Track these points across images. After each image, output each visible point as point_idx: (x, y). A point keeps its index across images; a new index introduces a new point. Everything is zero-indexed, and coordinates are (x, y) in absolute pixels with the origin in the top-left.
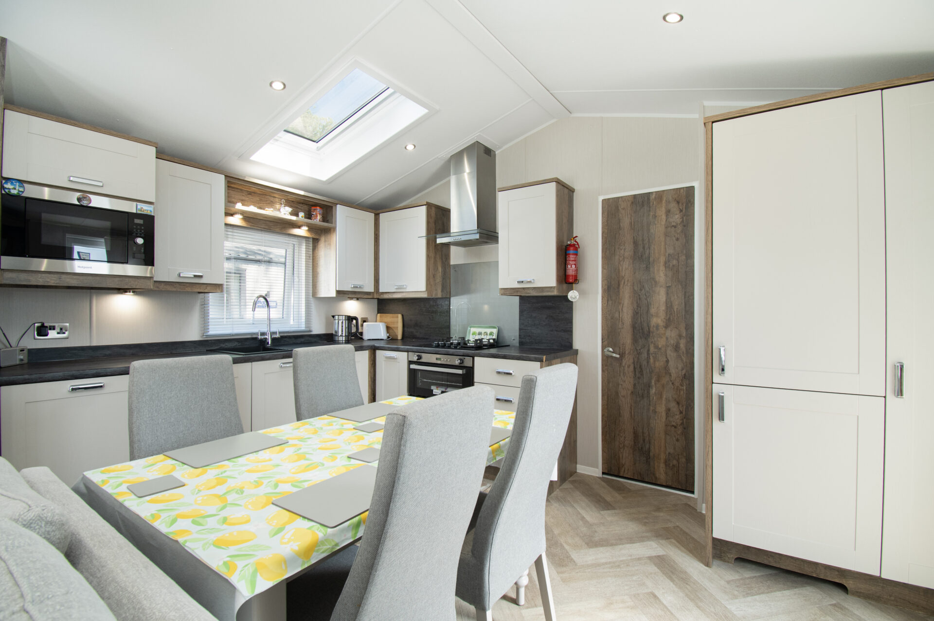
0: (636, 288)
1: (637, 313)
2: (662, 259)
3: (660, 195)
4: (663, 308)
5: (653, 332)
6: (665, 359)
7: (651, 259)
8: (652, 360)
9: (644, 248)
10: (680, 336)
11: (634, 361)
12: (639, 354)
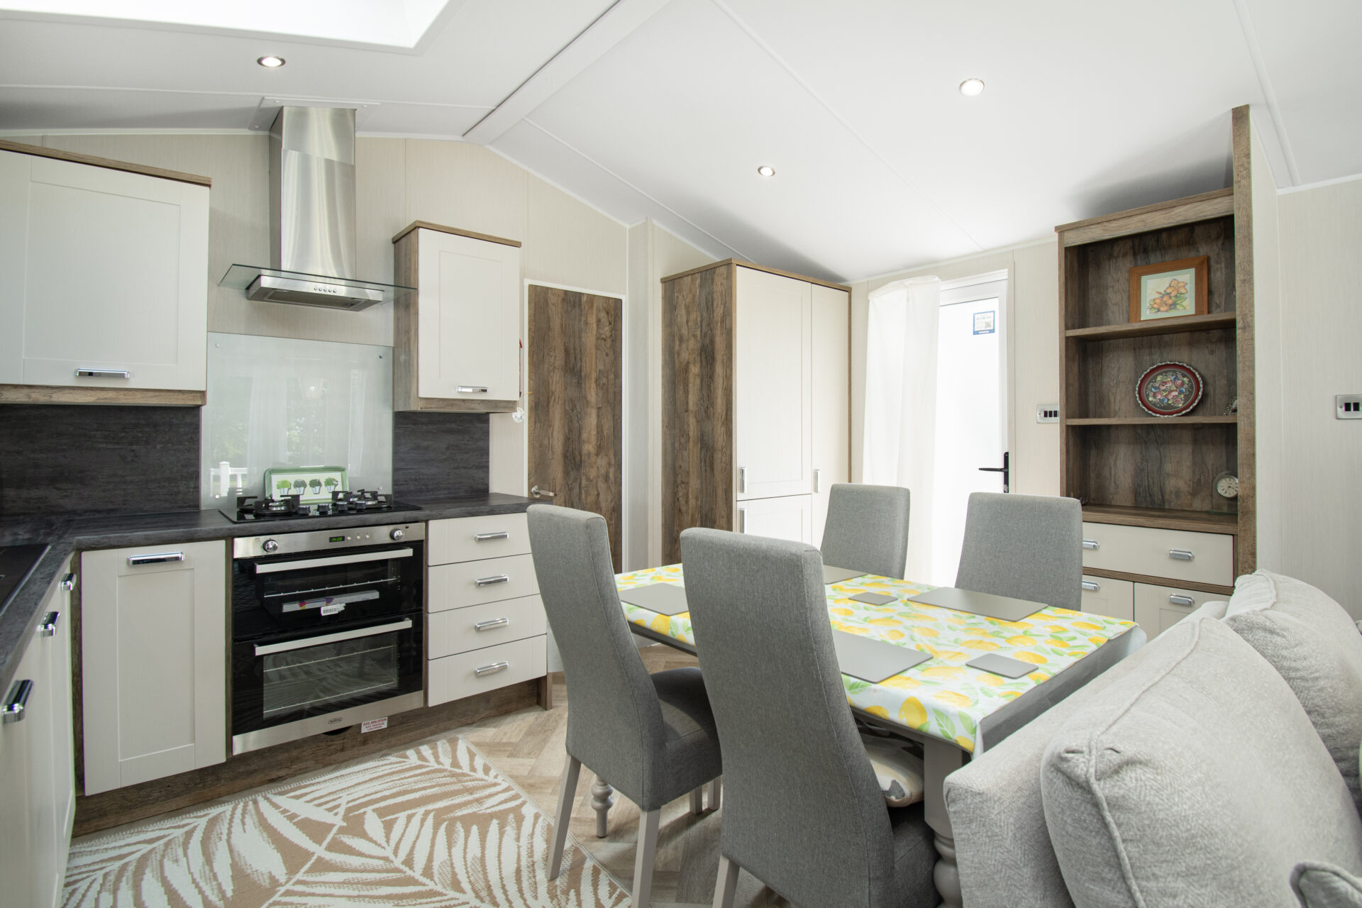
0: (567, 408)
1: (569, 439)
2: (594, 376)
3: (592, 298)
4: (594, 433)
5: (584, 462)
6: (596, 493)
7: (583, 374)
8: (583, 496)
9: (575, 358)
10: (609, 464)
11: (565, 500)
12: (571, 489)
